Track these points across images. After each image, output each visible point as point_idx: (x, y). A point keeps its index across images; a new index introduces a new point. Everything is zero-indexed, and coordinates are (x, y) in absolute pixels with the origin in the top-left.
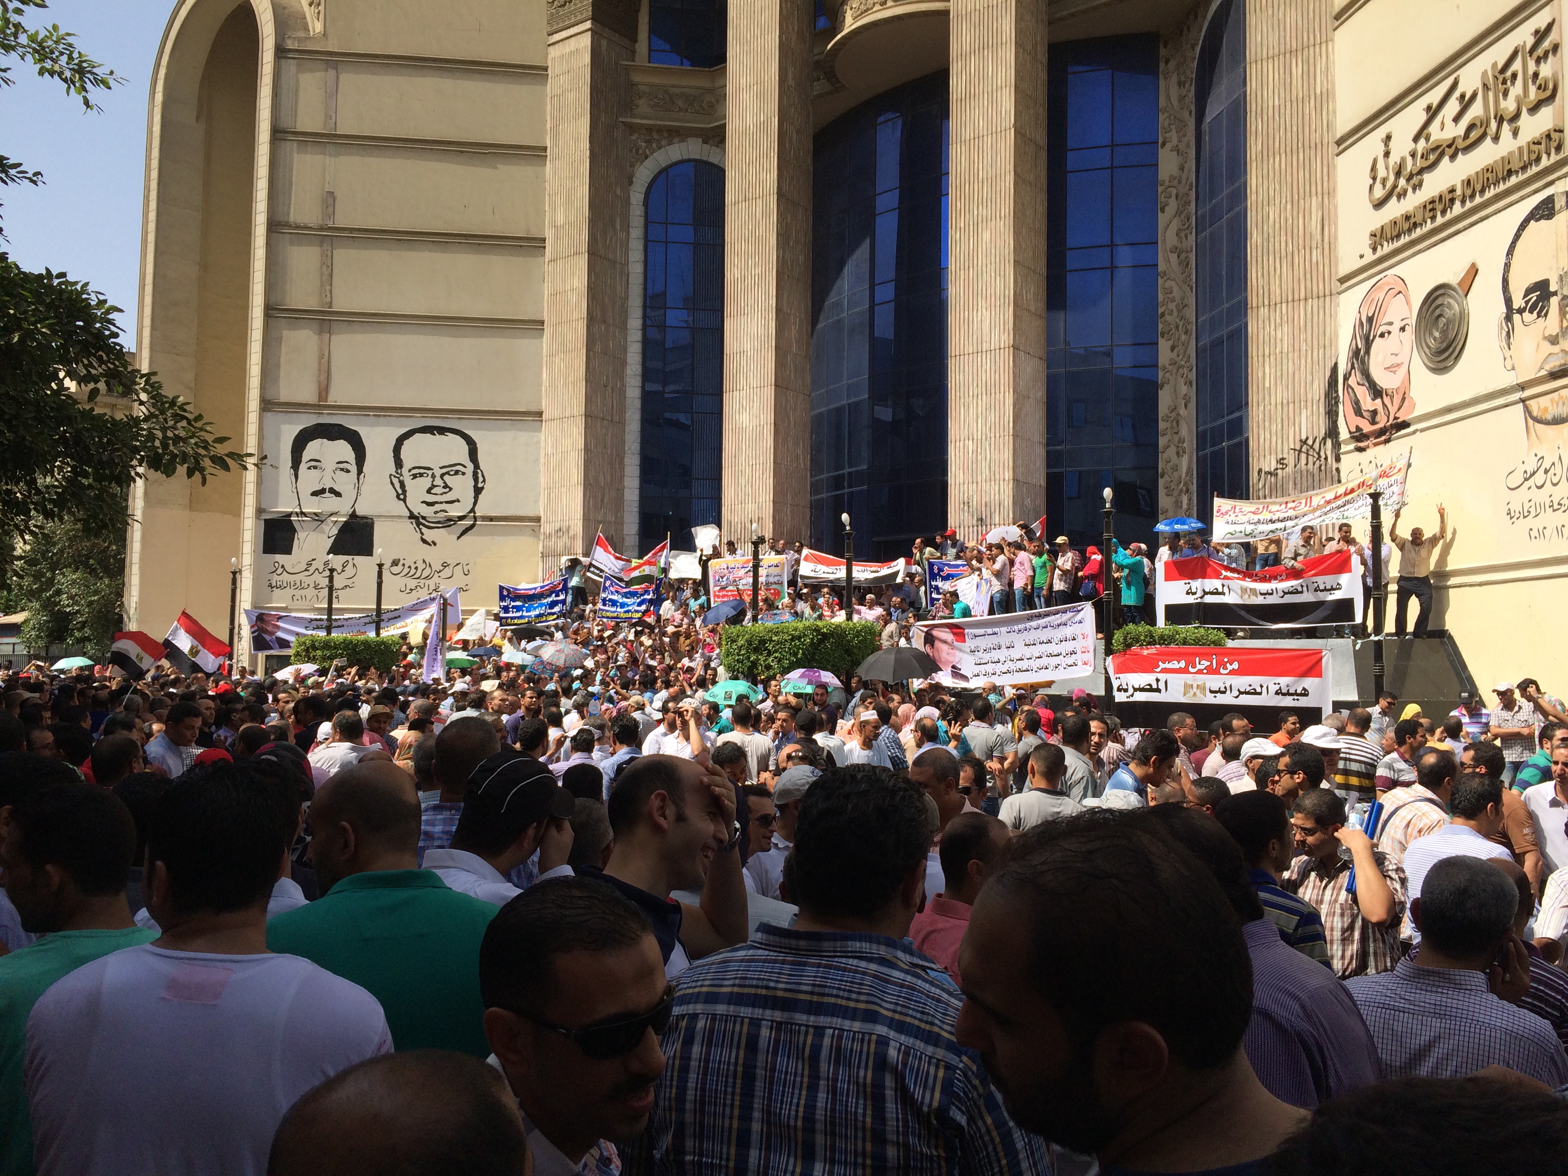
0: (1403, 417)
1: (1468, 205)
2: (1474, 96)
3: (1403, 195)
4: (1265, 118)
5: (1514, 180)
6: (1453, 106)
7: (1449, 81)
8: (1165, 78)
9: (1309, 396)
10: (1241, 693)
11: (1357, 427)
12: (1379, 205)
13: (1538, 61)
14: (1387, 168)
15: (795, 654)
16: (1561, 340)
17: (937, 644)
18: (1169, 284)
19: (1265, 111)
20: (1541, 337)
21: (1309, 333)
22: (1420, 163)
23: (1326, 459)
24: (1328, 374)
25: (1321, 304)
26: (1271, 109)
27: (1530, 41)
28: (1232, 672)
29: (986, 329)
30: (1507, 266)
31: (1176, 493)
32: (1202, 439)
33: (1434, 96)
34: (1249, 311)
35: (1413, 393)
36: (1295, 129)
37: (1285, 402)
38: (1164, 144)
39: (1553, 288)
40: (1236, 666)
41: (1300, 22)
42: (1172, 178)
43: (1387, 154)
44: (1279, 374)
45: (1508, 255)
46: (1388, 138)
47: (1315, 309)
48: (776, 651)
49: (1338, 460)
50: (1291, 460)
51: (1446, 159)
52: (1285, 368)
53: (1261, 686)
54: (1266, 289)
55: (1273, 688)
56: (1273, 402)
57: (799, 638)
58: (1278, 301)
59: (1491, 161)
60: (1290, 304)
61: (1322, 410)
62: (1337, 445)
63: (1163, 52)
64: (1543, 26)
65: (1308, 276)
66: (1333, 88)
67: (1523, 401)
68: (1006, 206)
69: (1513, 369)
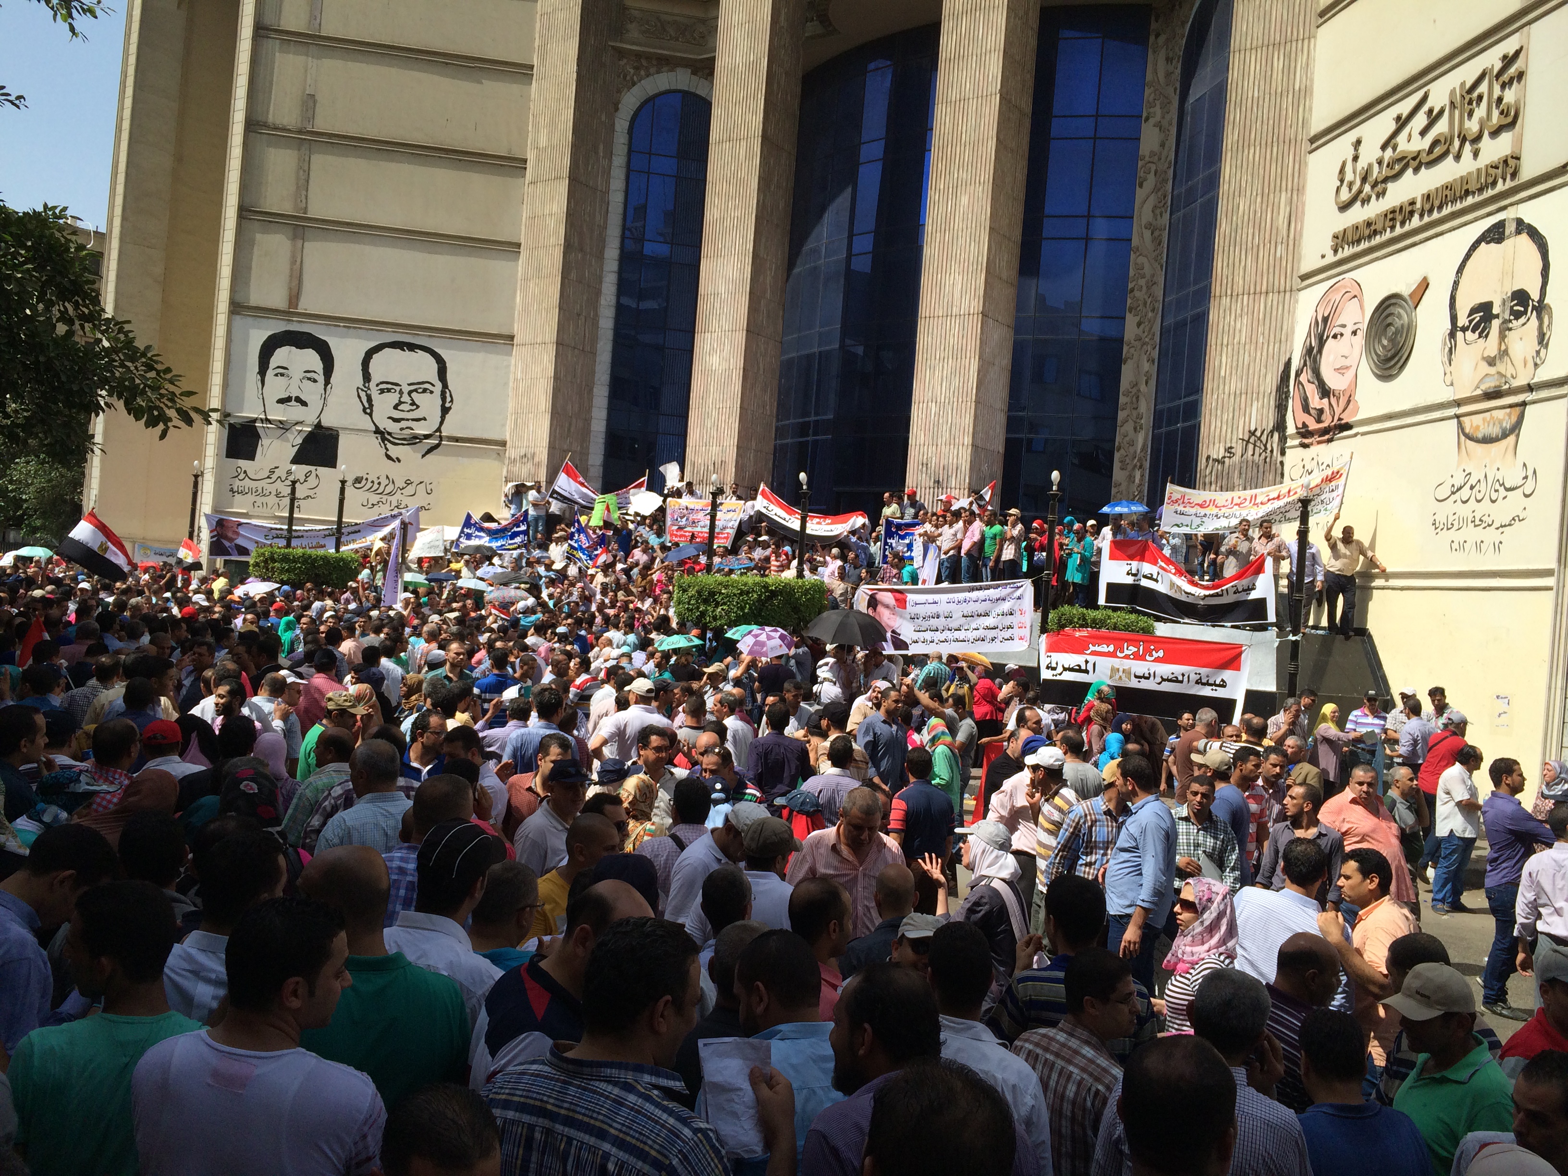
0: (1347, 419)
1: (1426, 219)
2: (1441, 112)
3: (1366, 201)
4: (1244, 109)
5: (1470, 200)
6: (1420, 120)
7: (1419, 95)
8: (1154, 52)
9: (1262, 389)
10: (1163, 680)
11: (1304, 423)
12: (1344, 207)
13: (1503, 86)
14: (1354, 172)
15: (742, 608)
16: (1498, 362)
17: (880, 608)
18: (1142, 259)
19: (1244, 102)
20: (1480, 357)
21: (1267, 326)
22: (1385, 172)
23: (1272, 451)
24: (1281, 368)
25: (1281, 299)
26: (1250, 100)
27: (1498, 65)
28: (1157, 660)
29: (957, 294)
30: (1456, 284)
31: (1130, 467)
32: (1159, 418)
33: (1404, 107)
34: (1212, 299)
35: (1358, 397)
36: (1271, 122)
37: (1238, 392)
38: (1147, 119)
39: (1495, 311)
40: (1161, 654)
41: (1285, 17)
42: (1152, 154)
43: (1356, 158)
44: (1234, 364)
45: (1457, 273)
46: (1358, 142)
47: (1275, 303)
48: (724, 604)
49: (1283, 453)
50: (1238, 450)
51: (1410, 171)
52: (1241, 359)
53: (1183, 675)
54: (1230, 279)
55: (1193, 677)
56: (1227, 392)
57: (748, 593)
58: (1241, 292)
59: (1450, 179)
60: (1252, 296)
61: (1272, 403)
62: (1283, 439)
63: (1154, 26)
64: (1511, 52)
65: (1271, 270)
66: (1312, 86)
67: (1458, 417)
68: (986, 172)
69: (1452, 384)
